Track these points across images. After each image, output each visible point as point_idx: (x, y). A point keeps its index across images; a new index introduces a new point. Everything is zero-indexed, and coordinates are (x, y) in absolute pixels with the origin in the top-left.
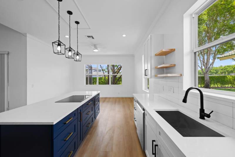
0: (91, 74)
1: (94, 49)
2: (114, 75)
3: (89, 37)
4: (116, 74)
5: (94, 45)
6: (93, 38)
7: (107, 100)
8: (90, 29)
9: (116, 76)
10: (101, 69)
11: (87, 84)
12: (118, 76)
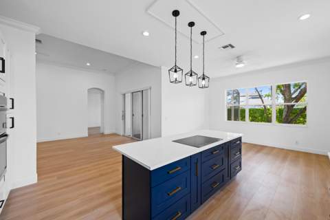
0: (237, 104)
1: (237, 64)
2: (288, 106)
3: (225, 47)
4: (293, 103)
5: (238, 57)
6: (232, 47)
7: (265, 151)
8: (224, 34)
9: (294, 105)
10: (257, 94)
11: (229, 118)
12: (299, 105)
